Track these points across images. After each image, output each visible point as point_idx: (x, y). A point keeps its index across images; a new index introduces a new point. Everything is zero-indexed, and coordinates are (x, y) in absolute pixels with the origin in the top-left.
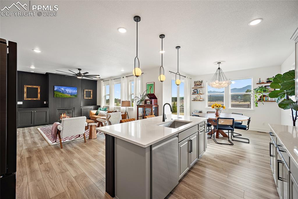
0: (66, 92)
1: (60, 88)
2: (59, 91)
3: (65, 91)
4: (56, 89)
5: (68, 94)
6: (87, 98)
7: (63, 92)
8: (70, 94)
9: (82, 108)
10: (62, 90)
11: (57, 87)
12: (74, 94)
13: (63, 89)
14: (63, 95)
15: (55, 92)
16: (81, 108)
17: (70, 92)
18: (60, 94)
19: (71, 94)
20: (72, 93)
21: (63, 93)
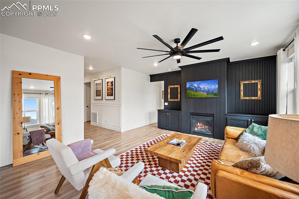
0: (201, 89)
1: (192, 85)
2: (191, 88)
3: (199, 87)
4: (188, 87)
5: (203, 91)
6: (247, 98)
7: (196, 89)
8: (206, 92)
9: (229, 117)
10: (195, 87)
11: (189, 84)
12: (212, 92)
13: (196, 85)
14: (196, 93)
15: (187, 90)
16: (226, 116)
17: (206, 88)
18: (193, 93)
19: (208, 92)
20: (209, 90)
21: (196, 91)
